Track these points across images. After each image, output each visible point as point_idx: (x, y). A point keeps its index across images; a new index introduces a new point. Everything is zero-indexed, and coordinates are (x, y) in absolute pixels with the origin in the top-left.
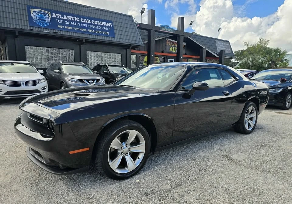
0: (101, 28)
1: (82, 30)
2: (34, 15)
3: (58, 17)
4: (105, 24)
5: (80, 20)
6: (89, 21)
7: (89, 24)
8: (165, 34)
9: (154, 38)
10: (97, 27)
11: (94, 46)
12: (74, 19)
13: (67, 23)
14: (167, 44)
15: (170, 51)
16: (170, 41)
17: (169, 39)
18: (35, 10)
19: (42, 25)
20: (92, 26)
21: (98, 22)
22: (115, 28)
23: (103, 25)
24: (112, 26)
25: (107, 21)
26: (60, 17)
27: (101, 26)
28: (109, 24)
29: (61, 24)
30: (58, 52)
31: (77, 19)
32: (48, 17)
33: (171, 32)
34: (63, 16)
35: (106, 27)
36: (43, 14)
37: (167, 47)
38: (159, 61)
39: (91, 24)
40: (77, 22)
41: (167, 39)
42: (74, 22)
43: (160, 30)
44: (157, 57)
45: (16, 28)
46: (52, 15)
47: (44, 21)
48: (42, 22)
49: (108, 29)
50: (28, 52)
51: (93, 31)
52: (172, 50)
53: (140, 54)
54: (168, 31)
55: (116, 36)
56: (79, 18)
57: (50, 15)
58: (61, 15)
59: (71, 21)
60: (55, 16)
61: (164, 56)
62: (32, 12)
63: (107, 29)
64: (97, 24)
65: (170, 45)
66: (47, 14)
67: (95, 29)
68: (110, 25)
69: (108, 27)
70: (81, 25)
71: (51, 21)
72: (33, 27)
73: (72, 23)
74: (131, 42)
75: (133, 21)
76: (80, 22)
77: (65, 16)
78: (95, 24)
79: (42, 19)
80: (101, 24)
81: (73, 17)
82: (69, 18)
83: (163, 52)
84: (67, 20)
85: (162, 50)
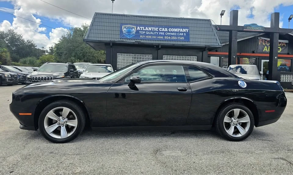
0: (177, 34)
1: (159, 37)
2: (124, 30)
3: (141, 29)
4: (181, 30)
5: (159, 29)
6: (166, 30)
7: (166, 32)
8: (254, 33)
9: (236, 39)
10: (173, 34)
11: (170, 51)
12: (154, 29)
13: (148, 33)
14: (260, 44)
15: (264, 51)
16: (264, 40)
17: (262, 38)
18: (125, 26)
19: (129, 37)
20: (169, 34)
21: (175, 29)
22: (190, 32)
23: (179, 31)
24: (187, 31)
25: (183, 28)
26: (142, 29)
27: (177, 32)
28: (184, 30)
29: (142, 35)
30: (140, 57)
31: (156, 29)
32: (134, 31)
33: (260, 31)
34: (145, 28)
35: (181, 32)
36: (130, 28)
37: (260, 48)
38: (248, 62)
39: (168, 32)
40: (156, 31)
41: (259, 38)
42: (154, 31)
43: (244, 30)
44: (247, 59)
45: (111, 41)
46: (137, 28)
47: (130, 34)
48: (129, 35)
49: (184, 34)
50: (119, 57)
51: (169, 38)
52: (267, 50)
53: (223, 56)
54: (255, 29)
55: (191, 40)
56: (158, 28)
57: (135, 29)
58: (144, 28)
59: (151, 31)
60: (139, 29)
61: (256, 57)
62: (123, 28)
63: (182, 34)
64: (173, 31)
65: (263, 44)
66: (133, 28)
67: (171, 36)
68: (186, 31)
69: (184, 33)
70: (159, 33)
71: (135, 33)
72: (122, 39)
73: (151, 33)
74: (206, 44)
75: (211, 24)
76: (159, 31)
77: (147, 28)
78: (171, 31)
79: (129, 32)
80: (177, 31)
81: (153, 28)
82: (150, 29)
83: (253, 52)
84: (148, 31)
85: (252, 51)
